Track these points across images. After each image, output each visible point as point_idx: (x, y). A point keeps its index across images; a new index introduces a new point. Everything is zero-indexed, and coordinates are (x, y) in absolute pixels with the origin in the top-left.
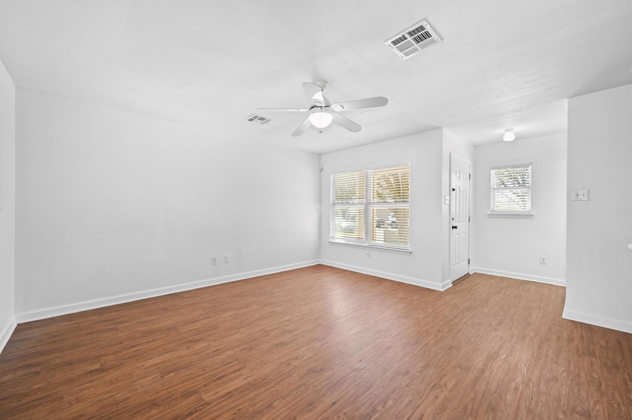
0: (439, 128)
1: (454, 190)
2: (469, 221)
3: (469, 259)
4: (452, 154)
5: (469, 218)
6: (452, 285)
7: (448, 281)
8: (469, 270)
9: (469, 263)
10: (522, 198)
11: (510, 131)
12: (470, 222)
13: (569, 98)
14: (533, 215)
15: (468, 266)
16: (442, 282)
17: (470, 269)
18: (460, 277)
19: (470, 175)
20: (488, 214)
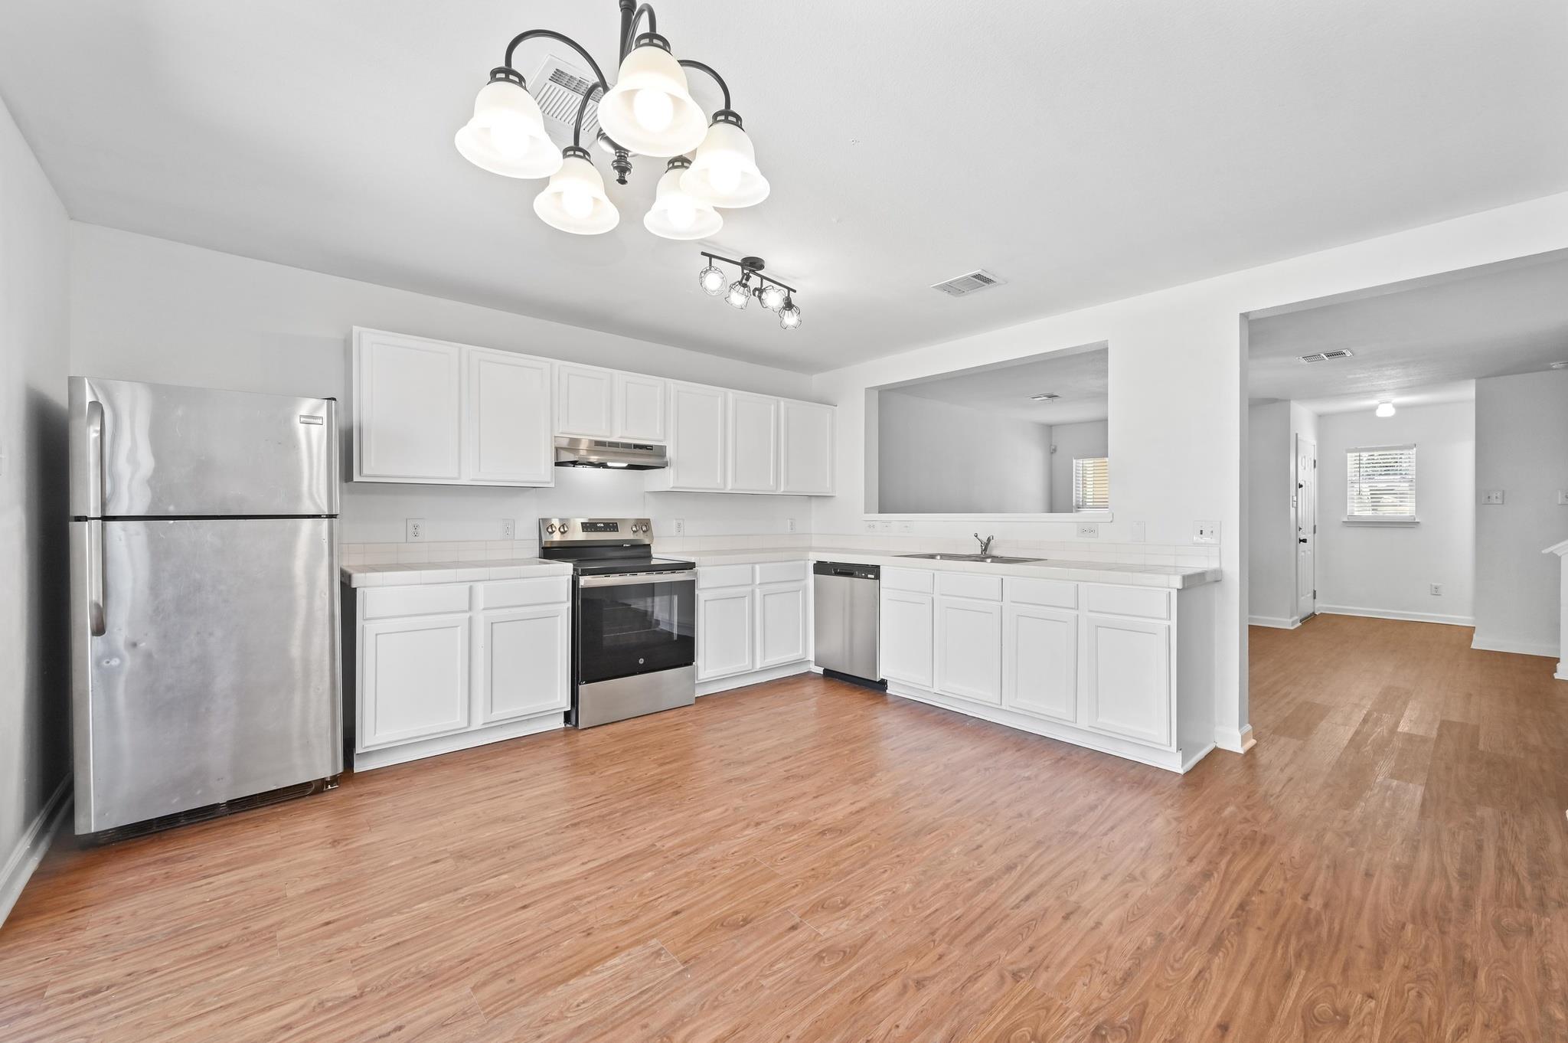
0: (1287, 401)
1: (1301, 486)
2: (1315, 532)
3: (1315, 592)
4: (1299, 436)
5: (1315, 527)
6: (1300, 624)
7: (1296, 618)
8: (1314, 608)
9: (1315, 598)
10: (1401, 498)
11: (1387, 402)
12: (1316, 534)
13: (1479, 378)
14: (1418, 523)
15: (1314, 602)
16: (1291, 617)
17: (1317, 606)
18: (1306, 615)
19: (1315, 461)
20: (1344, 522)
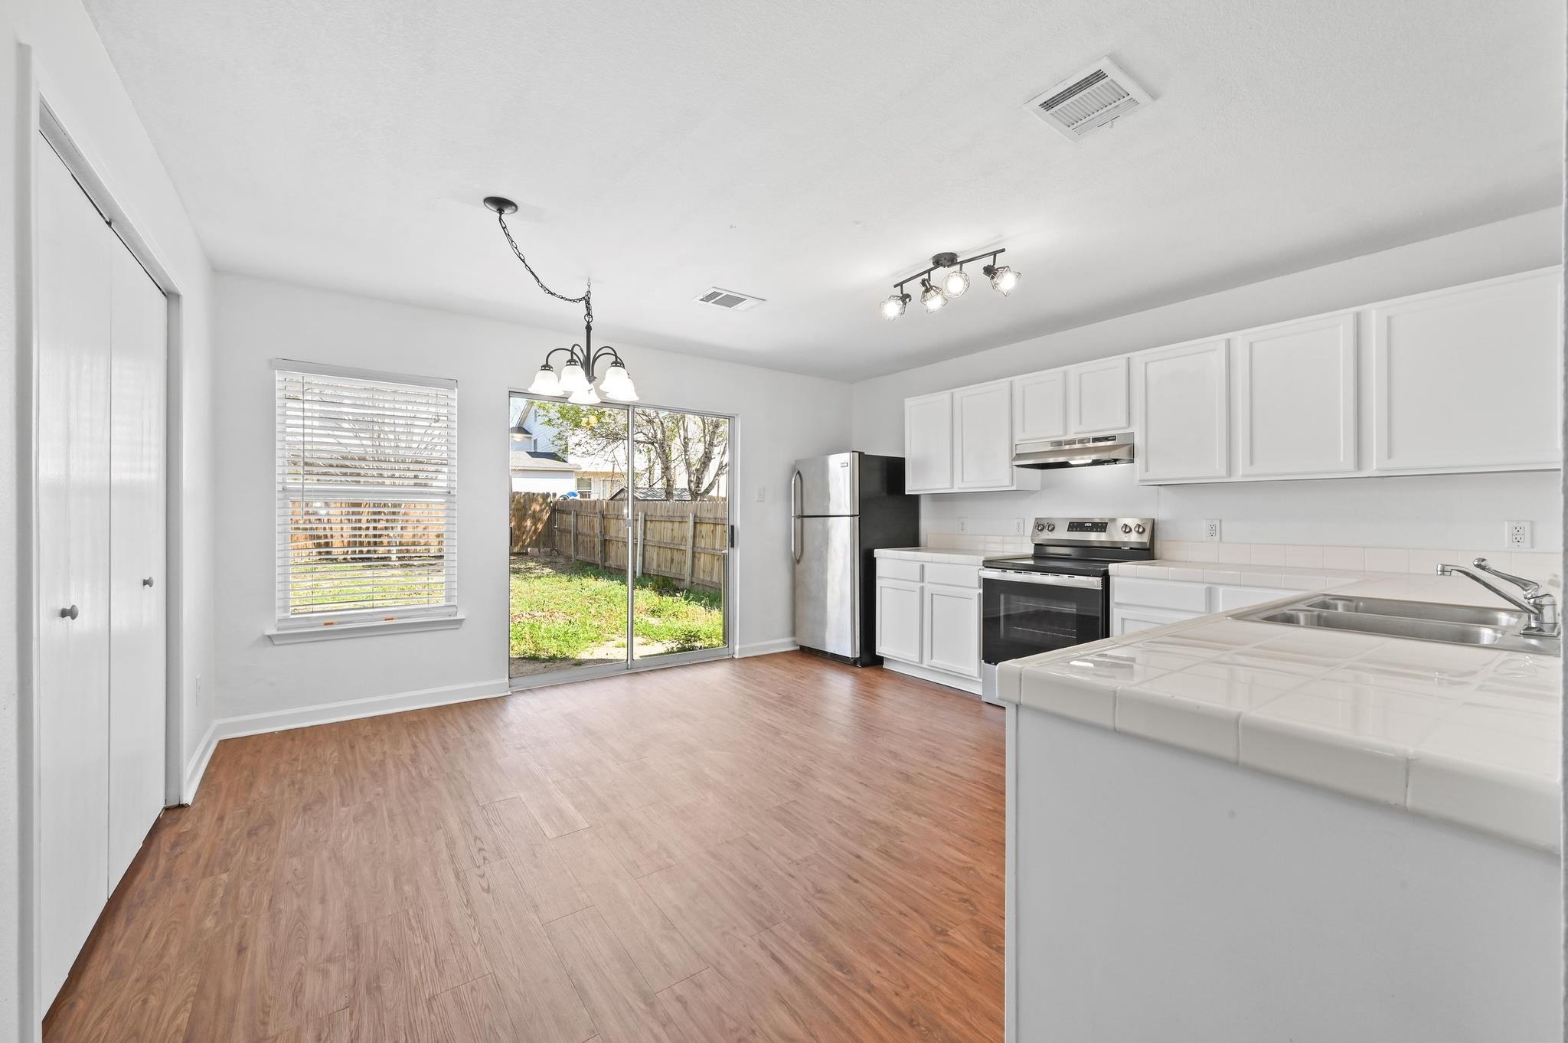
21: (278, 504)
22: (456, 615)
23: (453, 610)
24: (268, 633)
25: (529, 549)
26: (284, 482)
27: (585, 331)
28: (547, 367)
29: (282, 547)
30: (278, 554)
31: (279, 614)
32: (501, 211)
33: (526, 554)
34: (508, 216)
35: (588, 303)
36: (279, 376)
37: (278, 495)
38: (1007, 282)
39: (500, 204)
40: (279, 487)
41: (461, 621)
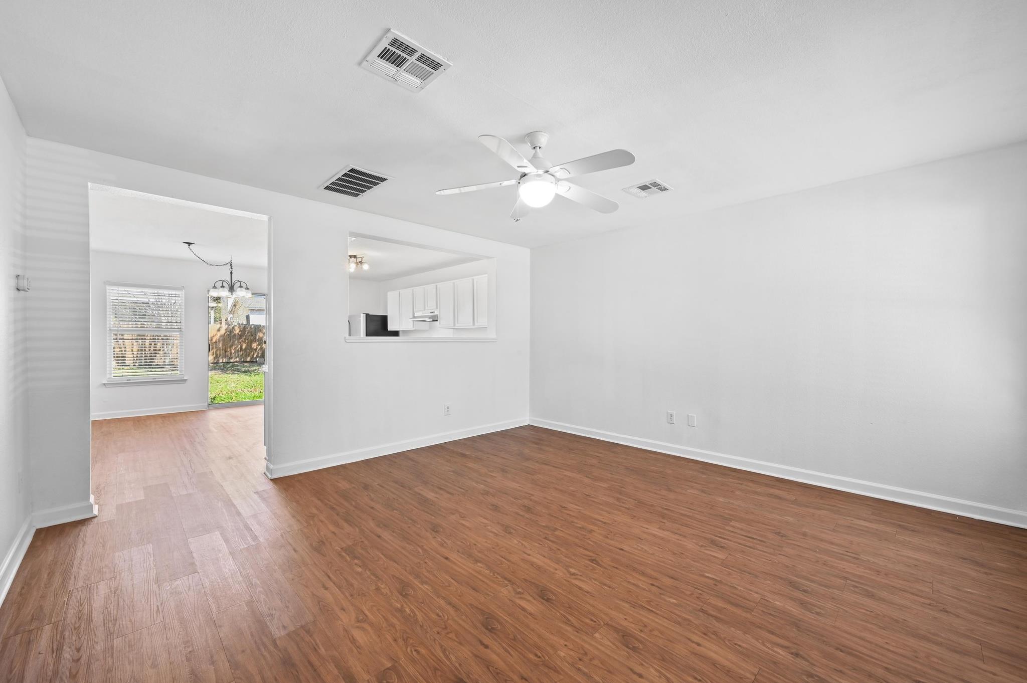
21: (108, 335)
22: (183, 378)
23: (182, 376)
24: (104, 383)
25: (258, 359)
26: (110, 327)
27: (230, 274)
28: (214, 287)
29: (109, 351)
30: (108, 354)
31: (108, 376)
32: (189, 245)
33: (256, 362)
34: (191, 246)
35: (231, 265)
36: (108, 287)
37: (108, 332)
38: (366, 267)
39: (189, 244)
40: (108, 329)
41: (186, 380)
